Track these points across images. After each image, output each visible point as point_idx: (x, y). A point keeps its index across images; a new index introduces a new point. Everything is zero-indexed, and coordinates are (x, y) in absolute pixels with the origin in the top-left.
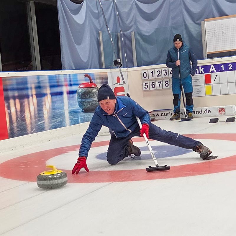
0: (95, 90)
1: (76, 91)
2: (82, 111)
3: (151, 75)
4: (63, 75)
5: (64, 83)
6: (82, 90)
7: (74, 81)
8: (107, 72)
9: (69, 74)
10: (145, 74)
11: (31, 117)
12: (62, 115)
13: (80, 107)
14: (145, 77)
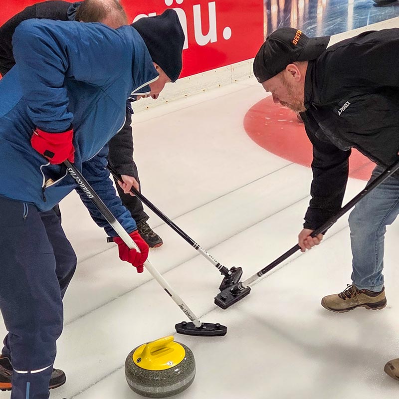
11: (298, 19)
12: (343, 13)
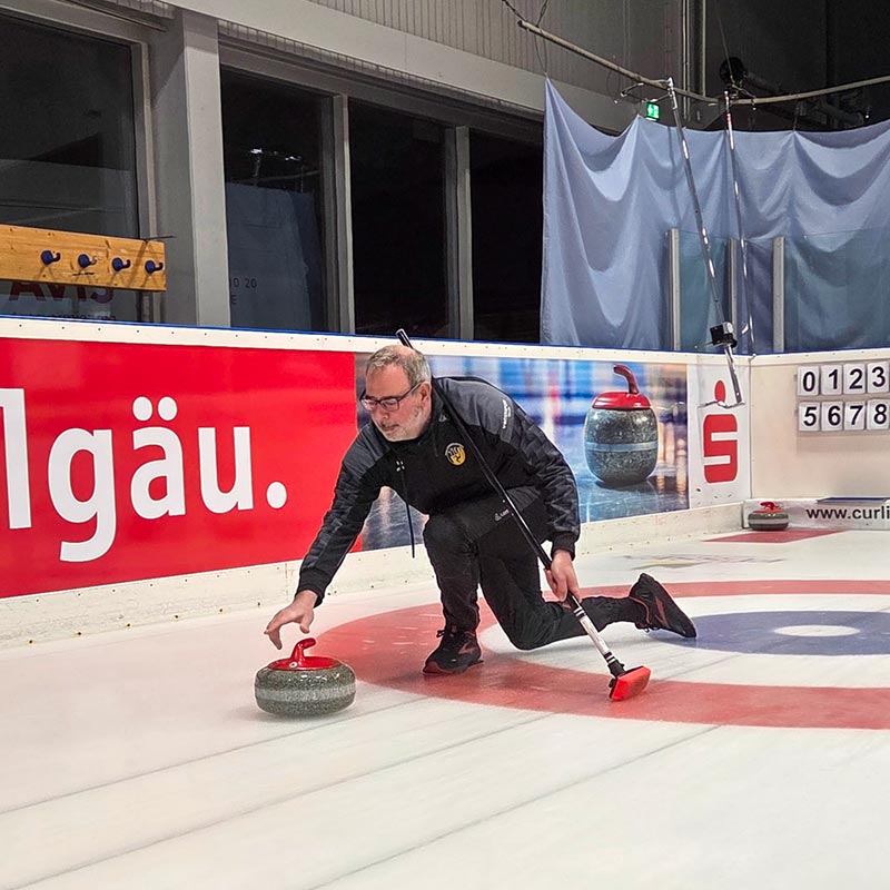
0: (645, 419)
1: (585, 417)
2: (598, 483)
3: (828, 382)
4: (546, 362)
5: (547, 388)
6: (602, 414)
7: (578, 383)
8: (685, 365)
9: (567, 361)
10: (809, 377)
13: (592, 468)
14: (809, 386)
